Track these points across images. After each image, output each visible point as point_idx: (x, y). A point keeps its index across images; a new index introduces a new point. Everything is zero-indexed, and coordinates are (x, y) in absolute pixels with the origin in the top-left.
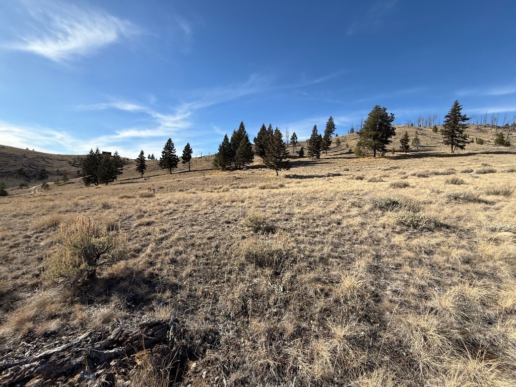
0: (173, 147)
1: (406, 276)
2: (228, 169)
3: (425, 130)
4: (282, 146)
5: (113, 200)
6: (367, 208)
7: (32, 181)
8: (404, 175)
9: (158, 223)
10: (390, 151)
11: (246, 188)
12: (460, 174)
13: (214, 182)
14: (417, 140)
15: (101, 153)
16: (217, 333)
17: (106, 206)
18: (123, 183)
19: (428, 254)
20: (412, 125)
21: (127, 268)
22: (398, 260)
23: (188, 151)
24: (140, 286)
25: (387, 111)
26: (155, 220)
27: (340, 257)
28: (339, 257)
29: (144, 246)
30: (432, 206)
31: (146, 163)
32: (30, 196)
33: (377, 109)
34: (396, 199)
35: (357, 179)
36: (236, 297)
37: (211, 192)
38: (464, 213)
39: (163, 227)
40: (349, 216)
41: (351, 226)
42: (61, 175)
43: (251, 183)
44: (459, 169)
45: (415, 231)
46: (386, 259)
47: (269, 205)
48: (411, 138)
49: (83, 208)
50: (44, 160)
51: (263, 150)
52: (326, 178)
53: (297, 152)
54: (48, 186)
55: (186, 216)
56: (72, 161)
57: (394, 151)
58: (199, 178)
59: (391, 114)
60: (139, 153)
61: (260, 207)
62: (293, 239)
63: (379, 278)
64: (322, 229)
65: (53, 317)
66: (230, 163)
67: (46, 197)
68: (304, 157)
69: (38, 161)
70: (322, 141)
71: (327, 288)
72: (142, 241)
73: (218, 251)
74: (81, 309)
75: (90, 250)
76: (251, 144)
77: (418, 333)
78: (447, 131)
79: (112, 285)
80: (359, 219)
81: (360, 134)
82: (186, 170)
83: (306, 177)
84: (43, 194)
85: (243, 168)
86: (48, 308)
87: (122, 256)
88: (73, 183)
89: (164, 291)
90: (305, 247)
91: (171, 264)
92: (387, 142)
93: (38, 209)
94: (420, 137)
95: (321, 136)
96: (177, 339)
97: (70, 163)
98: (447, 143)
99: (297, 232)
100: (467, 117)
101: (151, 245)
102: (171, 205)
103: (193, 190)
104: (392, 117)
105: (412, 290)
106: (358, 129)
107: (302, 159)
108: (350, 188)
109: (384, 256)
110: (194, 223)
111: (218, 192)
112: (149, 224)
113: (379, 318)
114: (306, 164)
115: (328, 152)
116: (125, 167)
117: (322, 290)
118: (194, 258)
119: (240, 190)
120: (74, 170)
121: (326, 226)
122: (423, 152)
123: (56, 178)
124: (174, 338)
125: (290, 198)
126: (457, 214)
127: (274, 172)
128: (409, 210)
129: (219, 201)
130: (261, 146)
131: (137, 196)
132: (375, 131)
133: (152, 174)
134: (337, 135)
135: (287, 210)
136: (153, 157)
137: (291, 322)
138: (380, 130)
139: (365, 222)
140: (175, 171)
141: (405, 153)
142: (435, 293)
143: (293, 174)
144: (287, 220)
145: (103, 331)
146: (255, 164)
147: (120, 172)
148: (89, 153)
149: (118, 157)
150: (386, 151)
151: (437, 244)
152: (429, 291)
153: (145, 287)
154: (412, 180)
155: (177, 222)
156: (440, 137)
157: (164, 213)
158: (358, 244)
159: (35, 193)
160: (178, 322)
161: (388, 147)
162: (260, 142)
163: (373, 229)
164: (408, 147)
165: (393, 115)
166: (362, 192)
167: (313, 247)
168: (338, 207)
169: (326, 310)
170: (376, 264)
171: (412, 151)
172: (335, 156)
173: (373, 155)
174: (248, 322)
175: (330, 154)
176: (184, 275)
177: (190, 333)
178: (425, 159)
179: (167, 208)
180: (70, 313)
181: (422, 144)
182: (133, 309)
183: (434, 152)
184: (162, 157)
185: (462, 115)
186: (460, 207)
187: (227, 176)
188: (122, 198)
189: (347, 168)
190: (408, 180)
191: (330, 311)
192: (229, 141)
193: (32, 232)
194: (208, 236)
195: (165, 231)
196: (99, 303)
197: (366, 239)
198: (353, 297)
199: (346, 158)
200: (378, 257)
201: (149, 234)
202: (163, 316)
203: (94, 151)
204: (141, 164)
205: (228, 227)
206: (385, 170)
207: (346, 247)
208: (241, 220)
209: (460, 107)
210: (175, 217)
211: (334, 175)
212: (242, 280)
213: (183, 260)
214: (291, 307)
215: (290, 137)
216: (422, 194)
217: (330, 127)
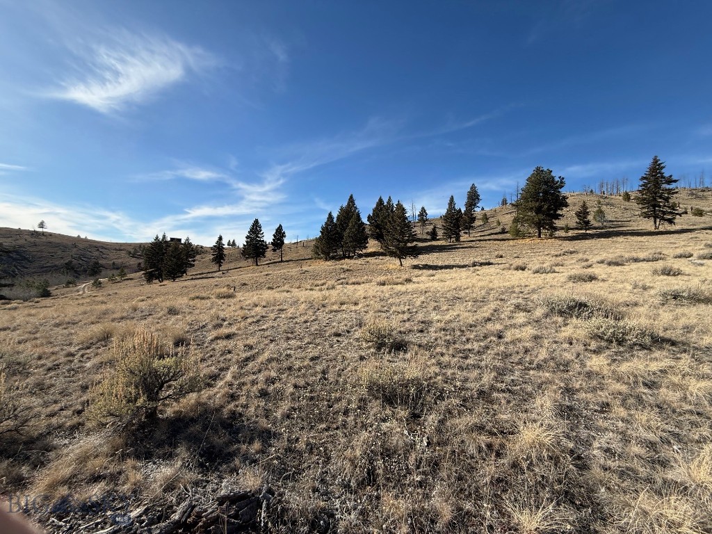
0: (261, 230)
1: (620, 424)
2: (333, 258)
3: (612, 199)
4: (405, 225)
5: (181, 302)
6: (539, 312)
7: (81, 277)
8: (585, 264)
9: (242, 335)
10: (562, 229)
11: (358, 283)
12: (672, 261)
13: (315, 277)
14: (600, 213)
15: (169, 239)
16: (332, 516)
17: (172, 311)
18: (195, 279)
19: (649, 388)
20: (592, 191)
21: (199, 404)
22: (603, 396)
23: (280, 234)
24: (216, 431)
25: (553, 174)
26: (236, 332)
27: (510, 391)
28: (508, 389)
29: (222, 370)
30: (641, 309)
31: (225, 252)
32: (78, 297)
33: (539, 171)
34: (583, 299)
35: (517, 269)
36: (358, 453)
37: (311, 290)
38: (695, 321)
39: (248, 342)
40: (514, 326)
41: (520, 340)
42: (118, 269)
43: (366, 277)
44: (670, 252)
45: (622, 349)
46: (582, 395)
47: (394, 308)
48: (592, 211)
49: (144, 314)
50: (98, 250)
51: (381, 231)
52: (471, 268)
53: (427, 233)
54: (100, 283)
55: (278, 325)
56: (132, 251)
57: (567, 229)
58: (294, 270)
59: (560, 177)
60: (217, 239)
61: (380, 311)
62: (433, 361)
63: (577, 427)
64: (476, 346)
65: (96, 479)
66: (335, 249)
67: (97, 299)
68: (438, 240)
69: (90, 252)
70: (462, 218)
71: (497, 441)
72: (219, 362)
73: (326, 379)
74: (134, 468)
75: (151, 378)
76: (363, 223)
77: (663, 529)
78: (645, 199)
79: (179, 429)
80: (530, 331)
81: (516, 206)
82: (278, 260)
83: (441, 268)
84: (94, 295)
85: (353, 256)
86: (89, 465)
87: (193, 386)
88: (131, 279)
89: (251, 442)
90: (454, 374)
91: (261, 397)
92: (557, 217)
93: (86, 315)
94: (604, 208)
95: (460, 210)
96: (272, 523)
97: (130, 253)
98: (647, 216)
99: (438, 350)
100: (674, 178)
101: (232, 369)
102: (258, 309)
103: (286, 287)
104: (562, 182)
105: (636, 449)
106: (514, 200)
107: (434, 243)
108: (508, 283)
109: (578, 390)
110: (289, 335)
111: (321, 290)
112: (228, 337)
113: (589, 498)
114: (441, 249)
115: (471, 232)
116: (198, 257)
117: (490, 446)
118: (291, 390)
119: (351, 287)
120: (133, 262)
121: (481, 340)
122: (612, 230)
123: (110, 273)
124: (267, 522)
125: (422, 298)
126: (683, 321)
127: (397, 261)
128: (608, 317)
129: (323, 302)
130: (377, 226)
131: (212, 297)
132: (537, 201)
133: (232, 265)
134: (483, 209)
135: (420, 316)
136: (234, 244)
137: (446, 501)
138: (545, 200)
139: (539, 334)
140: (263, 261)
141: (584, 231)
142: (676, 455)
143: (423, 263)
144: (422, 331)
145: (164, 505)
146: (370, 250)
147: (191, 264)
148: (153, 241)
149: (190, 244)
150: (556, 229)
151: (661, 371)
152: (665, 452)
153: (225, 434)
154: (599, 269)
155: (267, 333)
156: (636, 208)
157: (249, 320)
158: (533, 369)
159: (84, 292)
160: (273, 494)
161: (558, 223)
162: (376, 221)
163: (554, 346)
164: (588, 222)
165: (563, 178)
166: (528, 288)
167: (465, 373)
168: (495, 311)
169: (499, 480)
170: (568, 404)
171: (595, 228)
172: (482, 238)
173: (536, 234)
174: (378, 498)
175: (475, 235)
176: (279, 414)
177: (290, 513)
178: (615, 239)
179: (253, 314)
180: (120, 473)
181: (609, 217)
182: (207, 468)
183: (628, 228)
184: (245, 244)
185: (666, 175)
186: (686, 310)
187: (332, 267)
188: (193, 299)
189: (501, 253)
190: (593, 270)
191: (506, 483)
192: (335, 220)
193: (77, 348)
194: (311, 355)
195: (251, 348)
196: (159, 458)
197: (545, 361)
198: (540, 459)
199: (498, 240)
200: (569, 391)
201: (230, 352)
202: (250, 483)
203: (161, 238)
204: (218, 253)
205: (338, 341)
206: (556, 256)
207: (517, 373)
208: (355, 331)
209: (662, 165)
210: (263, 327)
211: (482, 264)
212: (364, 426)
213: (277, 392)
214: (444, 474)
215: (418, 213)
216: (619, 290)
217: (473, 198)
